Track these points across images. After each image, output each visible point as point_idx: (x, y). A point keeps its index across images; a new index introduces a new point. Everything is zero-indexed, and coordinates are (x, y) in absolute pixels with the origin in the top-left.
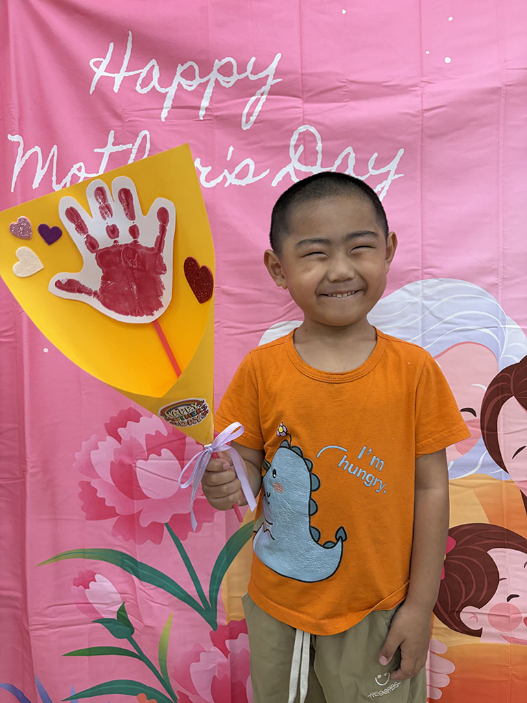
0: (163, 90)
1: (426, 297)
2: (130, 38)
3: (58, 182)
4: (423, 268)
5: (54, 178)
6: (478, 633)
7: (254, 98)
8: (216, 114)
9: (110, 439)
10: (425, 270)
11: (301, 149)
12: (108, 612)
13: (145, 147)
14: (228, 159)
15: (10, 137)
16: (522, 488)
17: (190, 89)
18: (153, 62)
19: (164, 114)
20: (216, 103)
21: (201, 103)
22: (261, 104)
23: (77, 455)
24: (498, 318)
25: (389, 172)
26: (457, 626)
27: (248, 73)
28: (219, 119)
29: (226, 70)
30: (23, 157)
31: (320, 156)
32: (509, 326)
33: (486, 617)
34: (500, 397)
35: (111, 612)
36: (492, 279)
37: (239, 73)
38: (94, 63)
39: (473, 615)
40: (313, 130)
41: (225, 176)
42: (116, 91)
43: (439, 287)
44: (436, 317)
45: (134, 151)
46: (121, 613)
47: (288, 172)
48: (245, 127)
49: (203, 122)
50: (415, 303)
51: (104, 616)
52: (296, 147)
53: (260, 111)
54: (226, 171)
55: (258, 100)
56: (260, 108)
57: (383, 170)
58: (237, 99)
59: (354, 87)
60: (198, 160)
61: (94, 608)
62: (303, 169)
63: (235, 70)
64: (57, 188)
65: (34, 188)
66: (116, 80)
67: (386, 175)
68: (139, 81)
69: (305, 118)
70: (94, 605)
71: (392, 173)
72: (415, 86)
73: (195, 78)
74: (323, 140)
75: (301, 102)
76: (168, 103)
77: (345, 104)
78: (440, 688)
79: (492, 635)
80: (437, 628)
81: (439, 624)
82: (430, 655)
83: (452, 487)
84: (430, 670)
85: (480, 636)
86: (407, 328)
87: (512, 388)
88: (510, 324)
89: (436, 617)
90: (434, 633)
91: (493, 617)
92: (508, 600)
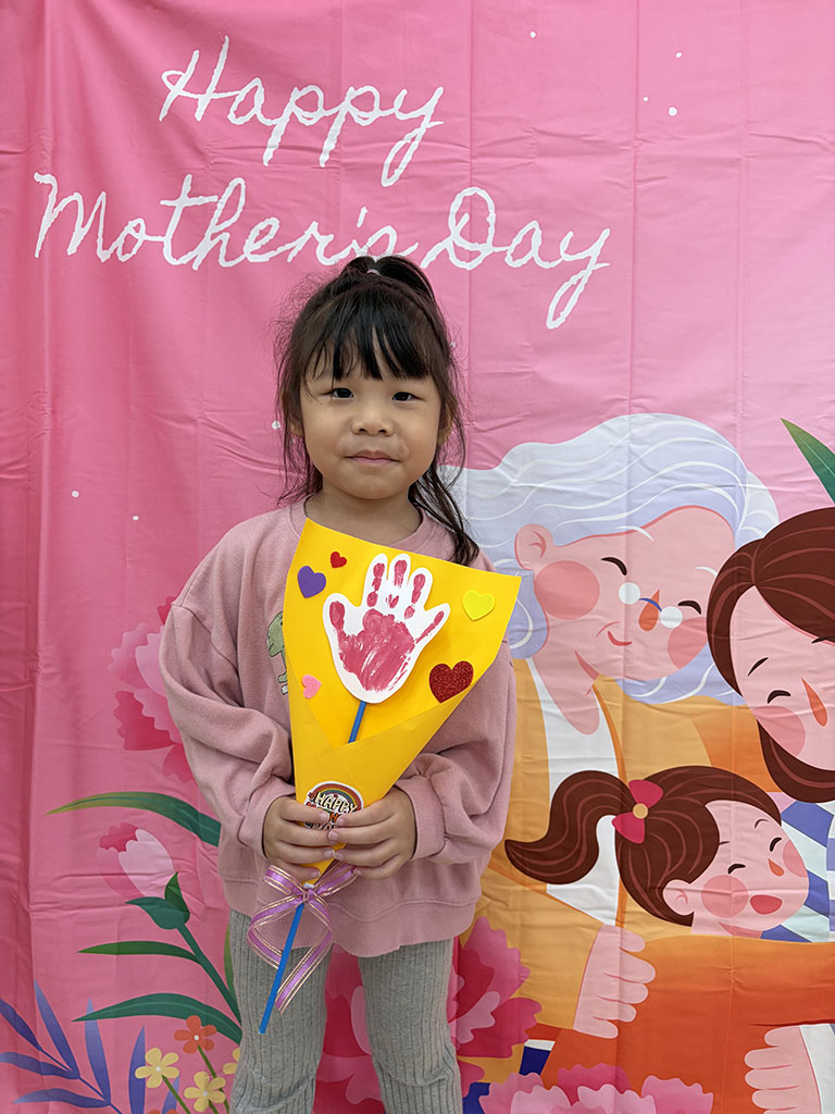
0: (268, 122)
1: (633, 439)
2: (226, 46)
3: (105, 247)
4: (631, 399)
5: (100, 241)
6: (687, 921)
7: (400, 144)
8: (344, 161)
10: (635, 401)
11: (466, 218)
12: (152, 888)
13: (238, 202)
14: (359, 225)
15: (37, 177)
16: (761, 718)
17: (308, 123)
18: (257, 82)
19: (268, 155)
20: (346, 145)
21: (323, 145)
22: (410, 152)
23: (114, 652)
24: (735, 472)
25: (590, 257)
26: (658, 908)
27: (395, 110)
28: (351, 168)
29: (364, 103)
30: (55, 207)
31: (491, 231)
32: (751, 486)
33: (700, 894)
34: (735, 587)
35: (155, 889)
36: (728, 418)
37: (382, 108)
38: (168, 77)
39: (680, 893)
40: (483, 194)
41: (352, 249)
42: (199, 119)
43: (654, 426)
44: (648, 468)
45: (221, 206)
46: (171, 888)
47: (445, 250)
48: (386, 182)
49: (325, 171)
50: (620, 447)
51: (146, 894)
52: (459, 216)
53: (410, 163)
54: (355, 241)
55: (407, 147)
56: (410, 158)
57: (580, 256)
58: (375, 141)
59: (543, 139)
60: (315, 225)
61: (130, 881)
62: (467, 246)
63: (377, 104)
64: (103, 255)
65: (69, 254)
66: (199, 103)
67: (584, 264)
68: (234, 107)
69: (474, 177)
70: (131, 877)
71: (593, 261)
72: (626, 144)
73: (317, 108)
74: (497, 208)
75: (468, 154)
76: (275, 140)
77: (530, 161)
78: (633, 1005)
79: (706, 923)
80: (631, 913)
81: (633, 906)
82: (621, 954)
83: (662, 713)
84: (620, 978)
85: (690, 925)
86: (607, 482)
87: (753, 574)
88: (752, 483)
89: (629, 895)
90: (626, 920)
91: (708, 896)
92: (729, 872)
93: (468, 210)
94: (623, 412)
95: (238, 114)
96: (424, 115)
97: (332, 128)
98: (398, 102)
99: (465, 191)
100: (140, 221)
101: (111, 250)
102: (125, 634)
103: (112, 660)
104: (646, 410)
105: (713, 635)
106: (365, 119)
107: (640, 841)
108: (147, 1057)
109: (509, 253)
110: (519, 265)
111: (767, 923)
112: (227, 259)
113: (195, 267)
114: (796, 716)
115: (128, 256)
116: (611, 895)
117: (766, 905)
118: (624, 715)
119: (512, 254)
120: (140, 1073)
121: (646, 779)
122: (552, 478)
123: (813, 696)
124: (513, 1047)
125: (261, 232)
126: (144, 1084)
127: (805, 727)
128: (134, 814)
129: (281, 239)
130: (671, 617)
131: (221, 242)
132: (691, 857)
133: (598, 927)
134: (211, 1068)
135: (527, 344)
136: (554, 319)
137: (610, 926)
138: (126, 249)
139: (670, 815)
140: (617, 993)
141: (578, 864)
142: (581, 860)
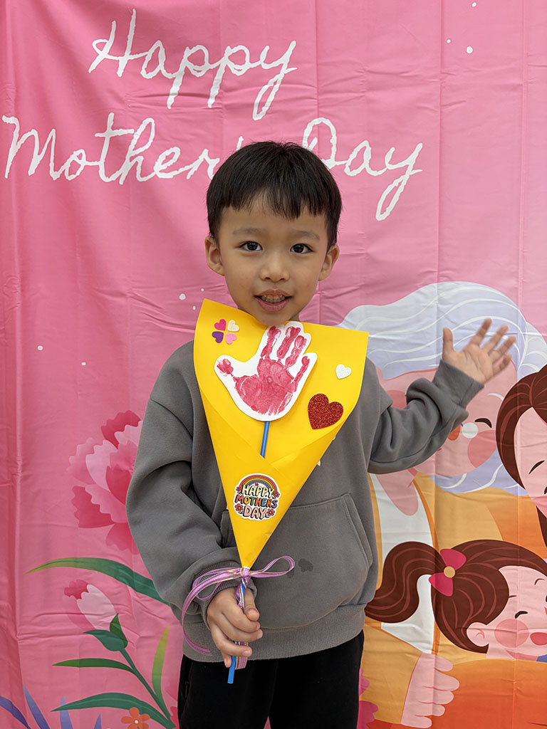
0: (169, 76)
1: (441, 301)
2: (134, 17)
3: (56, 169)
4: (439, 271)
5: (52, 165)
6: (484, 650)
7: (266, 87)
8: (225, 103)
9: (106, 443)
10: (442, 273)
11: (315, 141)
12: (101, 624)
13: (150, 134)
15: (4, 118)
16: (539, 505)
17: (198, 75)
18: (159, 44)
19: (171, 100)
20: (226, 91)
21: (210, 91)
22: (273, 93)
23: (71, 459)
24: (517, 324)
25: (408, 166)
26: (463, 643)
27: (261, 62)
28: (232, 109)
29: (238, 58)
30: (18, 140)
31: (334, 149)
32: (529, 333)
33: (493, 632)
34: (518, 408)
35: (103, 623)
36: (512, 282)
37: (251, 61)
38: (97, 45)
39: (479, 632)
40: (327, 122)
42: (120, 75)
44: (452, 322)
45: (136, 137)
46: (113, 624)
48: (256, 117)
49: (212, 111)
50: (431, 307)
51: (97, 627)
52: (310, 139)
53: (273, 102)
55: (270, 89)
56: (273, 98)
57: (400, 165)
58: (246, 87)
59: (371, 77)
60: (206, 151)
61: (85, 619)
63: (247, 58)
64: (55, 175)
65: (30, 174)
66: (120, 63)
67: (402, 171)
68: (145, 66)
69: (321, 110)
70: (86, 616)
71: (410, 168)
72: (434, 77)
73: (204, 62)
74: (337, 133)
75: (316, 92)
76: (175, 89)
77: (362, 94)
78: (442, 705)
79: (498, 651)
80: (443, 645)
81: (444, 641)
82: (435, 672)
83: (465, 500)
84: (434, 688)
85: (486, 653)
86: (422, 332)
87: (530, 399)
88: (530, 331)
89: (441, 633)
90: (439, 650)
91: (499, 633)
92: (516, 618)
93: (317, 135)
94: (432, 281)
95: (148, 71)
96: (282, 64)
97: (216, 78)
98: (263, 56)
99: (315, 120)
100: (82, 151)
101: (60, 171)
102: (79, 447)
103: (70, 464)
104: (450, 279)
105: (501, 444)
106: (239, 70)
107: (449, 593)
109: (347, 166)
110: (355, 175)
111: (542, 651)
112: (142, 175)
113: (121, 183)
115: (73, 177)
116: (428, 632)
117: (542, 639)
118: (436, 501)
119: (349, 166)
121: (454, 548)
122: (382, 331)
125: (167, 157)
128: (87, 573)
129: (182, 162)
130: (470, 430)
131: (137, 163)
132: (488, 606)
133: (420, 654)
135: (362, 233)
136: (381, 214)
137: (428, 654)
138: (72, 171)
139: (471, 576)
140: (432, 698)
141: (404, 610)
142: (406, 606)
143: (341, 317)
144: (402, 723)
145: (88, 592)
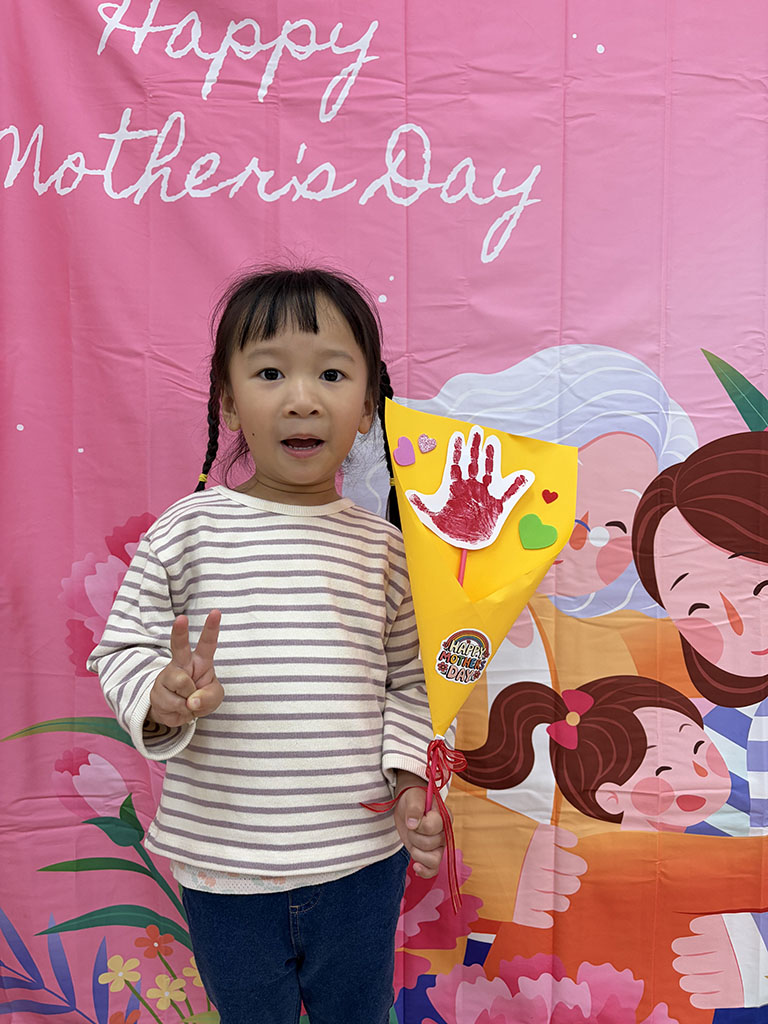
0: (206, 56)
1: (564, 369)
3: (43, 180)
4: (562, 330)
5: (37, 174)
6: (617, 819)
7: (337, 79)
8: (282, 96)
9: (113, 559)
10: (565, 333)
11: (402, 154)
12: (107, 808)
13: (178, 136)
14: (299, 161)
16: (684, 629)
17: (245, 57)
18: (193, 15)
19: (206, 89)
20: (284, 80)
21: (261, 79)
22: (347, 87)
23: (64, 582)
24: (658, 400)
25: (521, 194)
26: (590, 808)
27: (331, 44)
28: (289, 103)
29: (300, 36)
31: (427, 167)
32: (673, 413)
33: (629, 797)
34: (659, 507)
35: (110, 809)
36: (652, 348)
37: (318, 42)
38: (104, 10)
39: (611, 795)
40: (419, 130)
41: (293, 186)
42: (136, 52)
43: (583, 357)
44: (579, 397)
45: (161, 141)
46: (126, 808)
47: (383, 186)
48: (324, 118)
49: (264, 106)
50: (551, 377)
51: (101, 814)
52: (395, 152)
53: (346, 99)
54: (295, 178)
55: (343, 82)
56: (347, 93)
57: (513, 192)
58: (313, 77)
59: (476, 75)
60: (255, 161)
61: (86, 803)
62: (404, 182)
63: (313, 37)
64: (41, 189)
65: (6, 187)
66: (136, 35)
67: (517, 199)
68: (171, 41)
69: (410, 113)
70: (86, 799)
71: (525, 196)
72: (556, 81)
73: (254, 42)
74: (431, 145)
75: (404, 90)
76: (213, 74)
77: (463, 97)
78: (567, 896)
79: (635, 821)
80: (565, 813)
81: (567, 807)
82: (555, 849)
83: (593, 627)
84: (555, 871)
85: (620, 823)
86: (540, 410)
87: (674, 496)
88: (674, 410)
89: (564, 798)
90: (560, 819)
91: (637, 797)
92: (657, 774)
93: (404, 146)
94: (554, 343)
95: (175, 48)
96: (359, 51)
97: (270, 62)
98: (334, 35)
99: (401, 127)
100: (80, 155)
101: (49, 183)
102: (76, 566)
103: (62, 589)
104: (576, 341)
105: (638, 554)
106: (302, 53)
107: (574, 747)
108: (109, 964)
109: (444, 190)
110: (454, 202)
111: (691, 819)
112: (169, 194)
113: (137, 201)
114: (715, 627)
115: (67, 190)
116: (547, 798)
117: (690, 803)
118: (556, 629)
119: (447, 191)
120: (103, 979)
121: (578, 689)
122: (489, 407)
123: (729, 607)
124: (457, 939)
125: (202, 166)
126: (108, 990)
127: (724, 637)
128: (88, 738)
129: (221, 174)
130: (599, 537)
131: (162, 176)
132: (621, 761)
133: (535, 826)
134: (171, 971)
135: (463, 278)
136: (488, 253)
137: (547, 825)
138: (65, 183)
139: (599, 721)
140: (552, 885)
141: (516, 771)
142: (519, 767)
143: (435, 388)
144: (515, 921)
145: (89, 764)
